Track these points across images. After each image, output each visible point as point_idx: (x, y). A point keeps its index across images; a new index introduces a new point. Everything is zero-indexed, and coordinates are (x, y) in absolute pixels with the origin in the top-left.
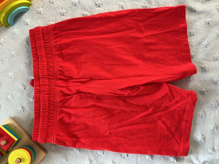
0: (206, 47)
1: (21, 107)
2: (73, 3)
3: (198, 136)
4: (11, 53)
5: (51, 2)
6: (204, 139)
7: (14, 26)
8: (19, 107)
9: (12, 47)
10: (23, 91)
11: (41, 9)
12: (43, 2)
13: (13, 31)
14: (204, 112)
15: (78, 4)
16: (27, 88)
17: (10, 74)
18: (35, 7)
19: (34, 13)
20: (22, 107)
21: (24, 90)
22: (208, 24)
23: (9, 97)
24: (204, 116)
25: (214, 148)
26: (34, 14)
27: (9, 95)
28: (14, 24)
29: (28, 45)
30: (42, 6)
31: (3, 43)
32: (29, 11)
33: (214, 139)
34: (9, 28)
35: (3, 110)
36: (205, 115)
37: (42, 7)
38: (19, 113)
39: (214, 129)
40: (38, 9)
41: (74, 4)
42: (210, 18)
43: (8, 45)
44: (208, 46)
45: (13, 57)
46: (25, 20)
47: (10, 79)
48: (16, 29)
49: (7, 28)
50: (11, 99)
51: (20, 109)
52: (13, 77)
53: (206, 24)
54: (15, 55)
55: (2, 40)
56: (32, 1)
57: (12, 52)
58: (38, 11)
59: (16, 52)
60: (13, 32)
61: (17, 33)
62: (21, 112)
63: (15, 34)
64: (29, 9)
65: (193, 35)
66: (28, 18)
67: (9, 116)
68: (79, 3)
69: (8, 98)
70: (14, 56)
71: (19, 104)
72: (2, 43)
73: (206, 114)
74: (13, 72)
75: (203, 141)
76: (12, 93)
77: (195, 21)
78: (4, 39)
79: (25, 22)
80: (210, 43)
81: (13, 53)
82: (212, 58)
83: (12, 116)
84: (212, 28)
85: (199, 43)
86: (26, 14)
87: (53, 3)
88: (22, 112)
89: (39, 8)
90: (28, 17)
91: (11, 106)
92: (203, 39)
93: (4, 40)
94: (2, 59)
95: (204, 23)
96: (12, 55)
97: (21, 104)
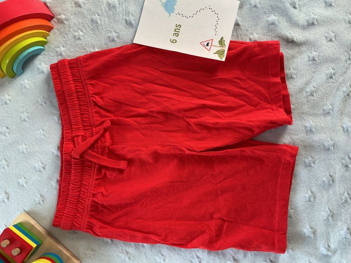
0: (312, 95)
1: (39, 196)
2: (109, 37)
3: (305, 228)
4: (21, 117)
5: (77, 38)
6: (314, 233)
7: (22, 75)
8: (36, 196)
9: (21, 107)
10: (42, 172)
11: (63, 49)
12: (65, 37)
13: (22, 82)
14: (312, 192)
15: (117, 40)
16: (47, 167)
17: (20, 147)
18: (53, 46)
19: (52, 54)
20: (41, 196)
21: (42, 170)
22: (314, 60)
23: (22, 181)
24: (312, 199)
25: (329, 246)
26: (52, 56)
27: (20, 178)
28: (22, 73)
29: (45, 103)
30: (64, 44)
31: (8, 102)
32: (43, 52)
33: (329, 233)
34: (15, 79)
35: (13, 202)
36: (314, 197)
37: (63, 46)
38: (36, 204)
39: (328, 219)
40: (58, 49)
41: (111, 39)
42: (315, 51)
43: (16, 105)
44: (314, 94)
45: (24, 122)
46: (39, 66)
47: (21, 154)
48: (26, 81)
49: (13, 79)
50: (24, 185)
51: (38, 198)
52: (26, 152)
53: (309, 60)
54: (27, 120)
55: (7, 96)
56: (48, 38)
57: (22, 114)
58: (57, 52)
59: (28, 115)
60: (22, 85)
61: (28, 87)
62: (40, 203)
63: (25, 87)
64: (44, 50)
65: (292, 78)
66: (43, 64)
67: (23, 210)
68: (118, 37)
69: (19, 183)
70: (25, 120)
71: (35, 191)
72: (6, 102)
73: (315, 195)
74: (25, 145)
75: (312, 236)
76: (26, 176)
77: (293, 57)
78: (9, 95)
79: (38, 69)
80: (317, 90)
81: (24, 116)
82: (321, 112)
83: (27, 210)
84: (319, 67)
85: (301, 90)
86: (40, 57)
87: (79, 39)
88: (42, 203)
89: (59, 47)
90: (44, 61)
91: (25, 195)
92: (307, 84)
93: (9, 97)
94: (7, 126)
95: (306, 59)
96: (22, 119)
97: (40, 191)
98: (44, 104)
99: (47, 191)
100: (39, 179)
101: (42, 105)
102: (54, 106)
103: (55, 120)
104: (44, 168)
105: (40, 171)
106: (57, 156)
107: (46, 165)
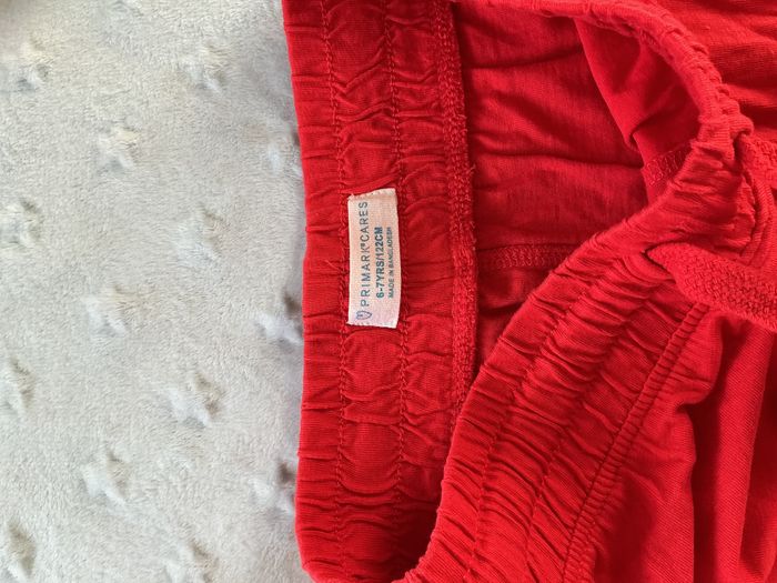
1: (186, 553)
4: (95, 150)
8: (172, 554)
9: (100, 100)
10: (201, 427)
16: (228, 404)
20: (199, 552)
21: (204, 416)
23: (97, 478)
27: (91, 459)
31: (34, 78)
43: (74, 91)
45: (111, 177)
47: (94, 339)
50: (112, 493)
52: (118, 326)
54: (126, 162)
55: (28, 52)
57: (103, 141)
69: (82, 484)
70: (116, 165)
71: (168, 529)
72: (23, 81)
74: (118, 290)
76: (118, 450)
78: (38, 46)
81: (112, 144)
91: (112, 547)
93: (38, 54)
94: (29, 197)
96: (103, 161)
97: (188, 527)
98: (213, 85)
99: (230, 528)
100: (188, 466)
101: (203, 87)
102: (267, 94)
103: (268, 164)
104: (212, 408)
105: (192, 423)
106: (283, 344)
107: (222, 393)
